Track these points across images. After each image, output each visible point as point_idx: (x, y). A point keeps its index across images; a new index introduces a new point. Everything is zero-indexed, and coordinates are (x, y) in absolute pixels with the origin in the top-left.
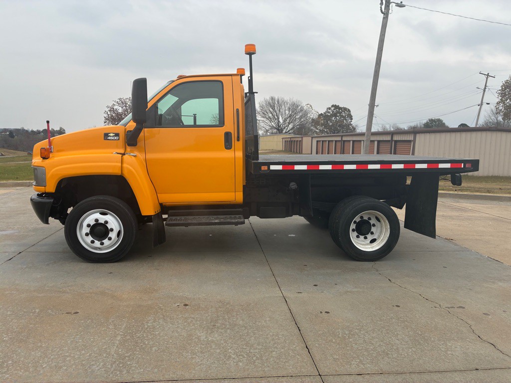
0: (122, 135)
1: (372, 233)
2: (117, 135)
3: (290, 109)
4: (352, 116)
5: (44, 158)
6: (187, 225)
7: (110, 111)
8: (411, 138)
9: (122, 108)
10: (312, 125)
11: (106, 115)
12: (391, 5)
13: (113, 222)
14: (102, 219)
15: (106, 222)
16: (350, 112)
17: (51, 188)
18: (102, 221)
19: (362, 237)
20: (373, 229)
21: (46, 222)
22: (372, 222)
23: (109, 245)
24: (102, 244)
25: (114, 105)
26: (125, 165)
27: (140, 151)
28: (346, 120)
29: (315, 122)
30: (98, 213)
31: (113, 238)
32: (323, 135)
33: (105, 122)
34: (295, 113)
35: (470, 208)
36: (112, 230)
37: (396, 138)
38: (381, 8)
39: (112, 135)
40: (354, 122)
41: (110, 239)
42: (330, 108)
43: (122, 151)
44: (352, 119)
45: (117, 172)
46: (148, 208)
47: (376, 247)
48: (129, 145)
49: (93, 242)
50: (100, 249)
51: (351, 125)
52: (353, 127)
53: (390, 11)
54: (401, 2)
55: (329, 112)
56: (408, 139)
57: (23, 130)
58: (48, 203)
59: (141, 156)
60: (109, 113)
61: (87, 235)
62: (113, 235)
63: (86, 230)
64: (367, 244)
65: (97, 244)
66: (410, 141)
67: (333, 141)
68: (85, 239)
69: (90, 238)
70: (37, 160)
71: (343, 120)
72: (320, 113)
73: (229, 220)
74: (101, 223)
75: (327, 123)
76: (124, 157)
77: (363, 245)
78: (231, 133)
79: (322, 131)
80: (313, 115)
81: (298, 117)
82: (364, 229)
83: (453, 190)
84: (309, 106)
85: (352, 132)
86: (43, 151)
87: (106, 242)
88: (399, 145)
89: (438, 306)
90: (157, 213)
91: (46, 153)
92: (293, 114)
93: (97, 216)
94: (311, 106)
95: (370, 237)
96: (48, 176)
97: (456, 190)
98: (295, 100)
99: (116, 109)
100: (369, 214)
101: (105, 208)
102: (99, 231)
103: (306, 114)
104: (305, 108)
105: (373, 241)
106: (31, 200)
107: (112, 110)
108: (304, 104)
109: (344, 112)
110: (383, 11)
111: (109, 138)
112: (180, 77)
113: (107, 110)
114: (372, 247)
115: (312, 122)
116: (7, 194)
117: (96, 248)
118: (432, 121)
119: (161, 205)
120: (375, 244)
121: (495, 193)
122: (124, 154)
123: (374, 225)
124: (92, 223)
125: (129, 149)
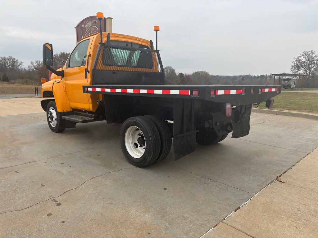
7: (296, 61)
9: (305, 58)
11: (293, 64)
15: (52, 113)
25: (299, 57)
30: (52, 109)
31: (54, 121)
33: (292, 69)
36: (53, 117)
45: (51, 89)
57: (218, 76)
60: (295, 62)
63: (49, 116)
69: (50, 120)
76: (55, 83)
89: (54, 197)
90: (65, 111)
99: (301, 60)
101: (53, 106)
107: (298, 60)
113: (294, 60)
119: (71, 108)
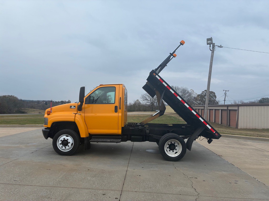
0: (76, 107)
1: (176, 149)
2: (75, 106)
3: (181, 92)
4: (216, 96)
5: (48, 115)
6: (98, 142)
8: (236, 108)
10: (194, 100)
12: (215, 47)
13: (70, 140)
14: (66, 138)
15: (68, 139)
16: (215, 94)
17: (49, 126)
18: (66, 139)
19: (171, 151)
20: (176, 148)
21: (47, 138)
22: (176, 144)
23: (68, 149)
24: (65, 148)
26: (76, 118)
27: (83, 113)
28: (213, 98)
29: (195, 99)
30: (65, 136)
31: (70, 146)
32: (200, 105)
34: (185, 94)
35: (249, 144)
36: (69, 143)
37: (230, 108)
38: (210, 48)
39: (73, 106)
40: (217, 99)
41: (68, 146)
42: (203, 92)
43: (76, 113)
44: (216, 98)
45: (73, 120)
46: (83, 134)
47: (177, 155)
48: (79, 110)
49: (62, 147)
50: (65, 150)
51: (216, 101)
52: (217, 102)
53: (215, 50)
54: (221, 45)
55: (203, 94)
56: (235, 109)
58: (48, 131)
59: (83, 115)
61: (60, 144)
62: (70, 145)
63: (60, 142)
64: (174, 154)
65: (64, 148)
66: (236, 110)
67: (200, 109)
68: (60, 146)
69: (61, 146)
70: (46, 116)
71: (211, 98)
72: (198, 94)
73: (114, 141)
74: (66, 140)
75: (203, 99)
76: (76, 115)
77: (172, 154)
78: (117, 106)
79: (200, 104)
80: (194, 95)
81: (186, 96)
82: (172, 147)
83: (256, 136)
84: (192, 90)
85: (216, 104)
86: (48, 112)
87: (67, 147)
88: (231, 112)
89: (187, 177)
90: (87, 137)
91: (49, 113)
92: (183, 94)
93: (65, 137)
94: (193, 91)
95: (175, 151)
96: (49, 121)
97: (257, 136)
98: (184, 87)
100: (174, 141)
101: (68, 134)
102: (65, 143)
103: (190, 94)
104: (190, 91)
105: (176, 153)
106: (42, 130)
108: (189, 90)
109: (212, 94)
110: (211, 49)
111: (72, 108)
112: (101, 85)
114: (175, 156)
115: (194, 99)
116: (37, 130)
117: (63, 150)
118: (263, 99)
119: (89, 134)
120: (176, 154)
121: (266, 137)
122: (76, 114)
123: (177, 146)
124: (63, 140)
125: (79, 112)
